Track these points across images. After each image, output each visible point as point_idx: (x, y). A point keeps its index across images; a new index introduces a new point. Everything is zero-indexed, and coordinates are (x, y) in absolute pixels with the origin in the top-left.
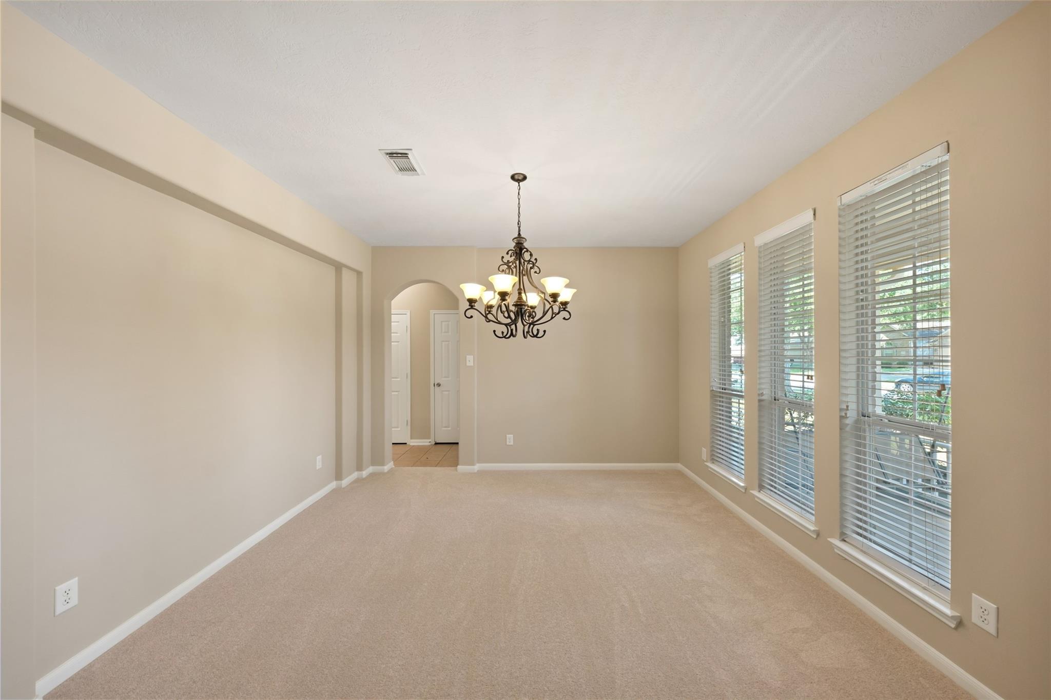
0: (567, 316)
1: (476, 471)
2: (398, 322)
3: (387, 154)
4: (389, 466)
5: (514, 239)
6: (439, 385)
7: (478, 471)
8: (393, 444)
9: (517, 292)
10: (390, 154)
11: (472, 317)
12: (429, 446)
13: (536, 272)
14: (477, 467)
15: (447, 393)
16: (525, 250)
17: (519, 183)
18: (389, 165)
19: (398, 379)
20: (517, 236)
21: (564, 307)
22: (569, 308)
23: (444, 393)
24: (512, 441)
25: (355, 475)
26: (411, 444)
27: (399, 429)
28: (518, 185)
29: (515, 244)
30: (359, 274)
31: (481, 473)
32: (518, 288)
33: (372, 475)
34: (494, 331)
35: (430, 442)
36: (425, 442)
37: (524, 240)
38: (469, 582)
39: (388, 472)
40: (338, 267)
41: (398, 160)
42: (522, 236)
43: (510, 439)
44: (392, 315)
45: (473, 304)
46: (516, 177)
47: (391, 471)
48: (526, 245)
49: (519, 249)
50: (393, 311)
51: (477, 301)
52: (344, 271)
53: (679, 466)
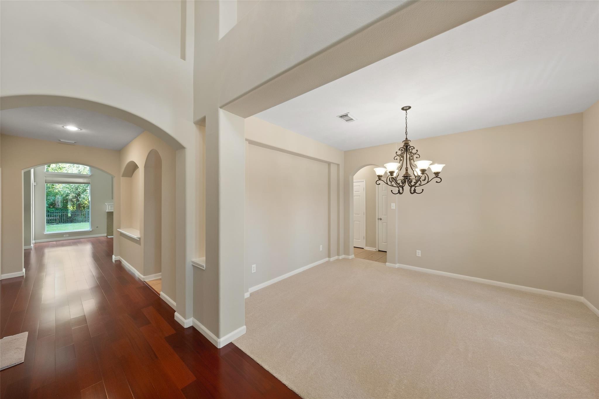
0: (439, 180)
1: (397, 267)
2: (359, 186)
3: (340, 117)
4: (352, 257)
5: (403, 142)
6: (381, 219)
7: (398, 268)
8: (354, 247)
9: (405, 169)
10: (341, 116)
11: (380, 184)
12: (375, 251)
13: (417, 158)
14: (397, 265)
15: (385, 224)
16: (409, 147)
17: (406, 111)
18: (342, 121)
19: (360, 215)
20: (405, 140)
21: (436, 175)
22: (440, 176)
23: (384, 224)
24: (420, 254)
25: (336, 257)
26: (366, 249)
27: (360, 240)
28: (406, 112)
29: (404, 144)
30: (338, 165)
31: (399, 269)
32: (406, 167)
33: (344, 259)
34: (392, 191)
35: (376, 249)
36: (373, 249)
37: (409, 141)
38: (374, 309)
39: (351, 259)
40: (329, 164)
41: (344, 118)
42: (408, 139)
43: (419, 253)
44: (354, 183)
45: (380, 178)
46: (405, 108)
47: (352, 259)
48: (411, 144)
49: (407, 147)
50: (354, 181)
51: (382, 176)
52: (332, 165)
53: (582, 299)
